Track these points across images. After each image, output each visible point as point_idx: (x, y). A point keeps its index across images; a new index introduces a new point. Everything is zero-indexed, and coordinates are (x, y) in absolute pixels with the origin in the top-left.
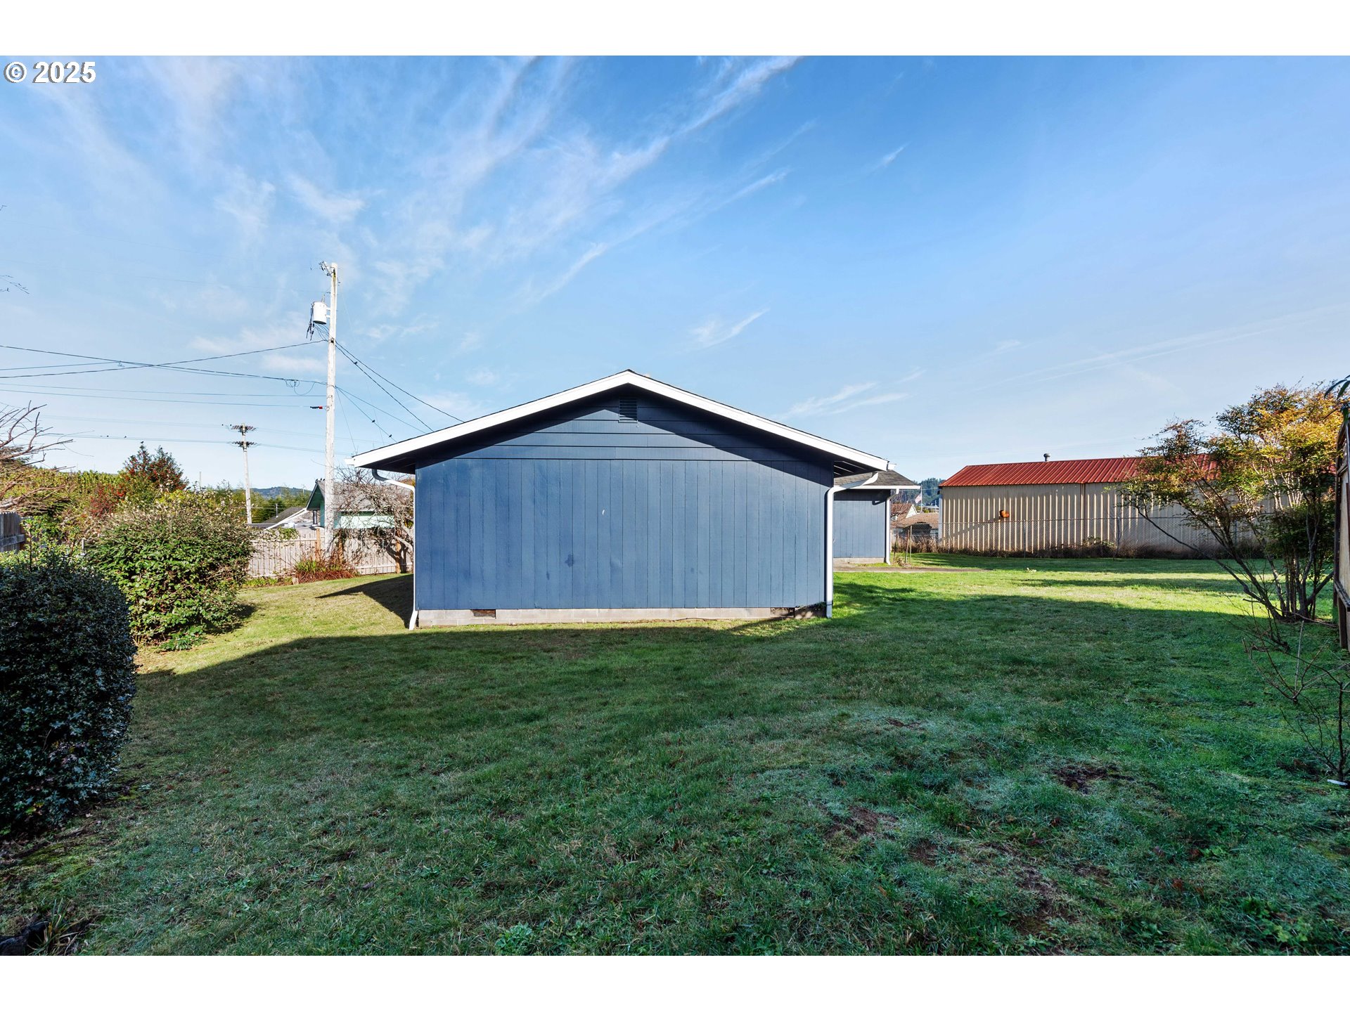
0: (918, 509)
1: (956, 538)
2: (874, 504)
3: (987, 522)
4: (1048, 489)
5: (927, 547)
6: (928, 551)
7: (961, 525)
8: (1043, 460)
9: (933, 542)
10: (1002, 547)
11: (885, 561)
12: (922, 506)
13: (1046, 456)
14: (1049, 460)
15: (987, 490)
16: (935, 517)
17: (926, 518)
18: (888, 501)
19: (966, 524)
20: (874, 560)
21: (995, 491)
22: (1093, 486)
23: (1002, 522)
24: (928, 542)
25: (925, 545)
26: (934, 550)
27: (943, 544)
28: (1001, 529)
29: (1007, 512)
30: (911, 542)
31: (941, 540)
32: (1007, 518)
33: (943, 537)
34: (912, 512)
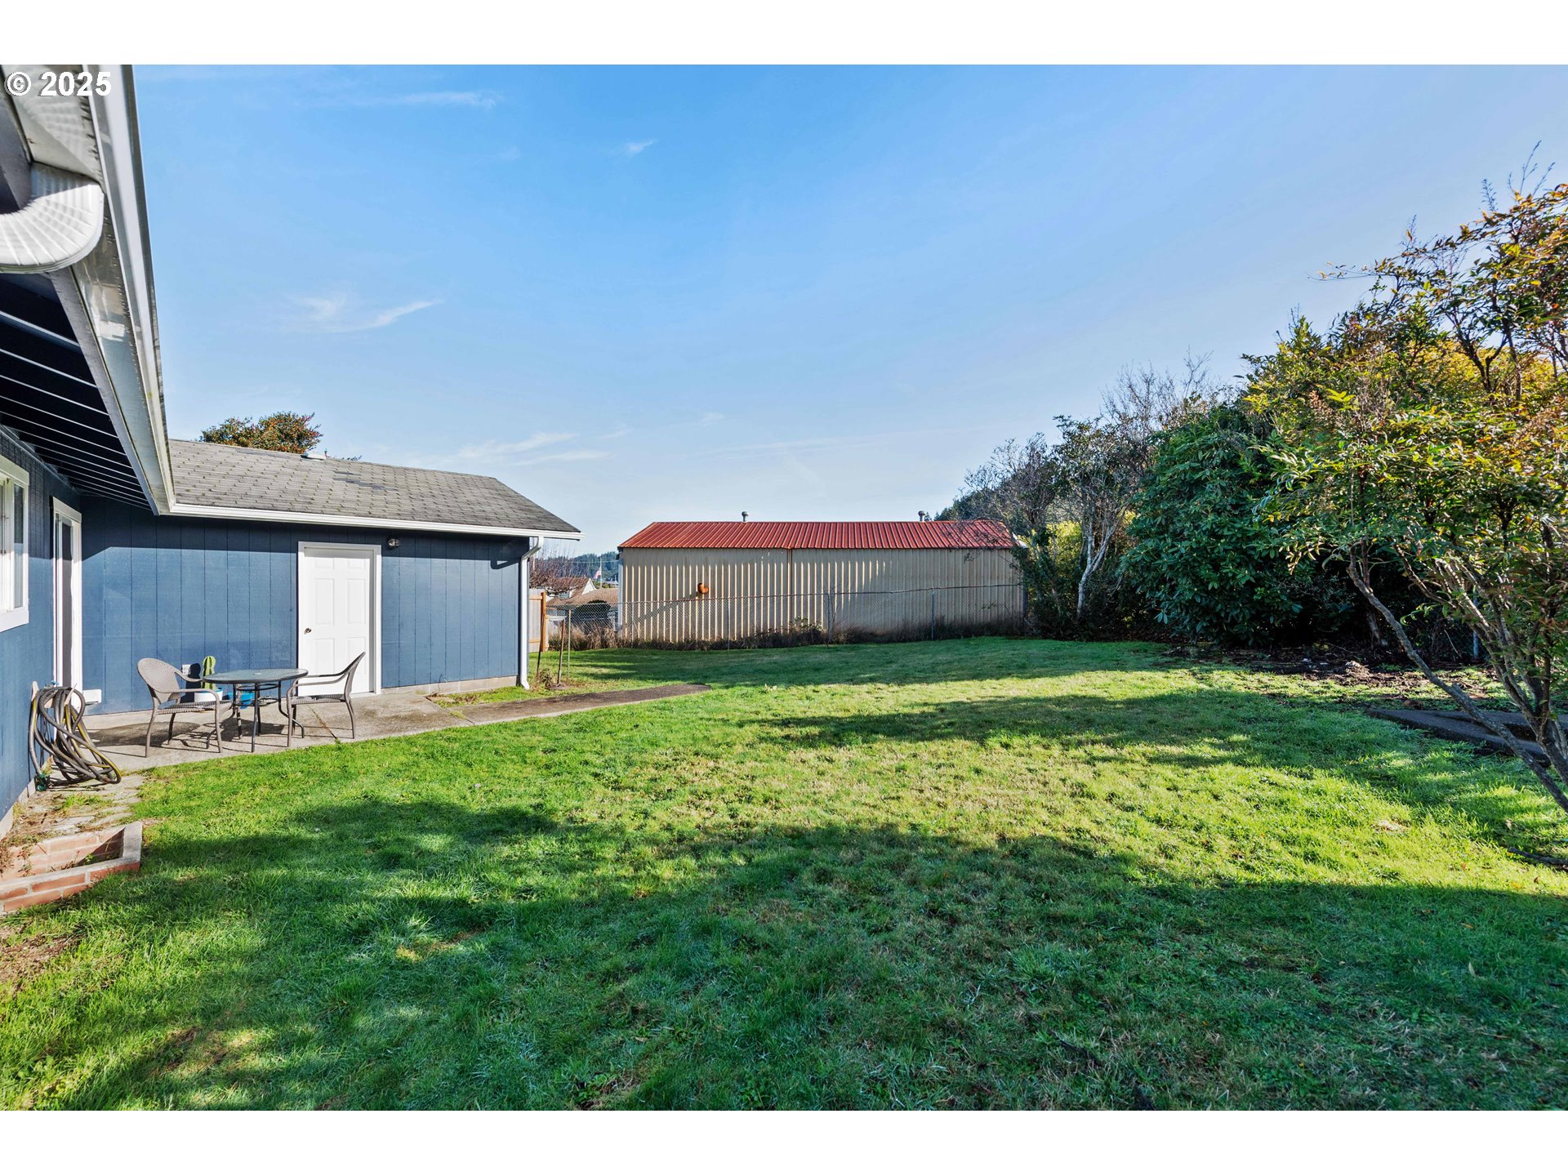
0: (596, 585)
1: (642, 625)
2: (494, 566)
3: (682, 600)
4: (753, 554)
5: (602, 640)
6: (602, 647)
7: (649, 605)
8: (741, 519)
9: (609, 632)
10: (700, 636)
11: (519, 682)
12: (602, 581)
13: (744, 515)
14: (748, 520)
15: (682, 554)
16: (614, 593)
17: (604, 594)
18: (524, 563)
19: (655, 604)
20: (496, 683)
21: (691, 555)
22: (800, 553)
23: (700, 601)
24: (603, 633)
25: (599, 637)
26: (611, 643)
27: (624, 634)
28: (699, 608)
29: (707, 586)
30: (578, 632)
31: (622, 627)
32: (707, 594)
33: (624, 626)
34: (589, 588)
